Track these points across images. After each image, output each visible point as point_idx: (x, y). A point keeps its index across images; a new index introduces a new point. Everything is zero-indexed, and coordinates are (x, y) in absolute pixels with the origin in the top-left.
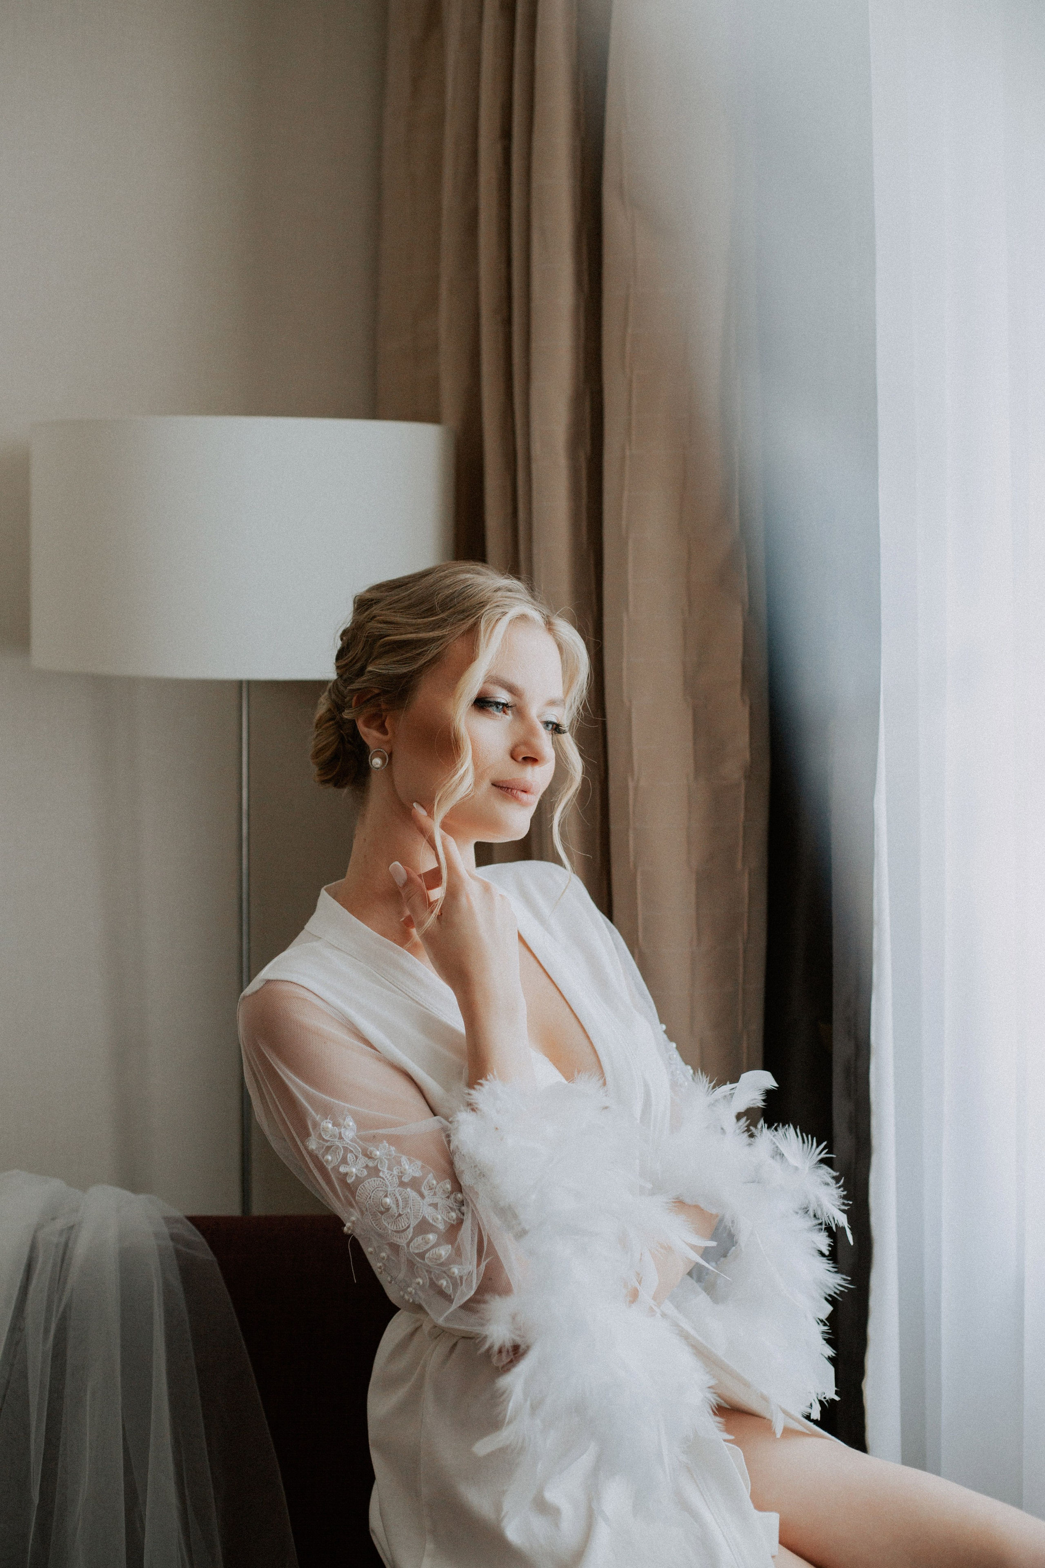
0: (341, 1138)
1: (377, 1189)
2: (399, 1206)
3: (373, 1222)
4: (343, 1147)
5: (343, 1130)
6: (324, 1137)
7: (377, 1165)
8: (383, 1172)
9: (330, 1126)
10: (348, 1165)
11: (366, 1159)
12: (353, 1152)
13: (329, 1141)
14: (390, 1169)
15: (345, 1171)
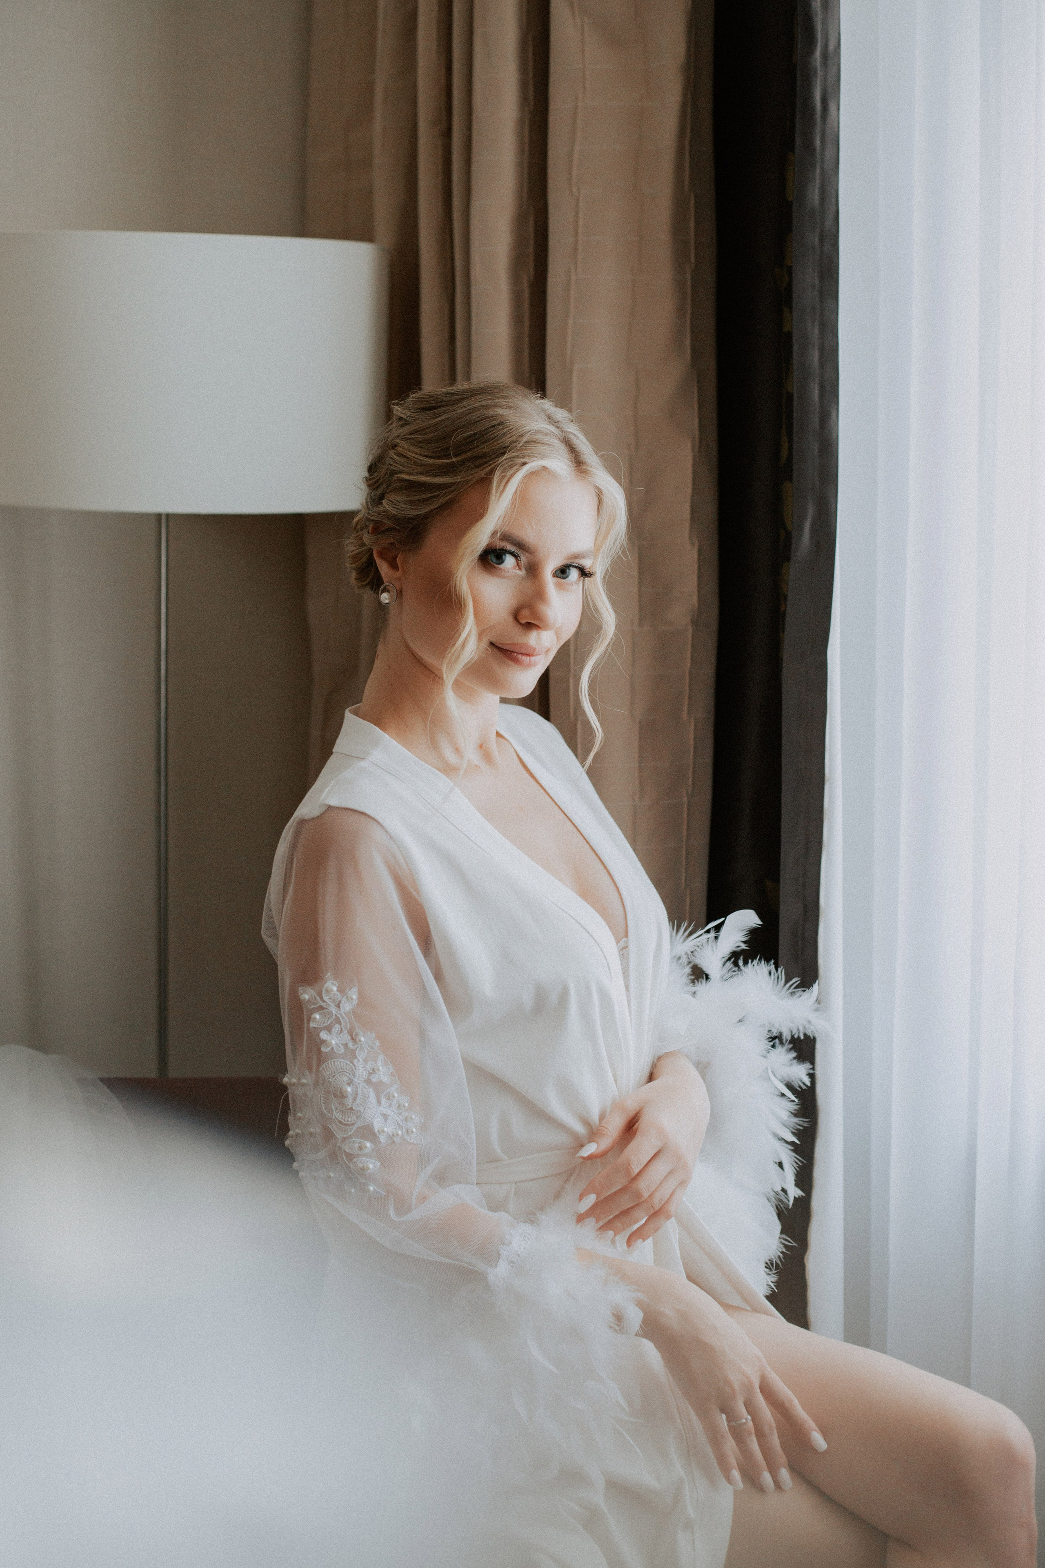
0: (338, 1006)
1: (345, 1073)
2: (355, 1100)
3: (322, 1099)
4: (336, 1015)
5: (344, 999)
6: (324, 995)
7: (356, 1050)
8: (358, 1060)
9: (335, 989)
10: (330, 1034)
11: (349, 1038)
12: (341, 1024)
13: (326, 1002)
14: (366, 1061)
15: (324, 1038)
